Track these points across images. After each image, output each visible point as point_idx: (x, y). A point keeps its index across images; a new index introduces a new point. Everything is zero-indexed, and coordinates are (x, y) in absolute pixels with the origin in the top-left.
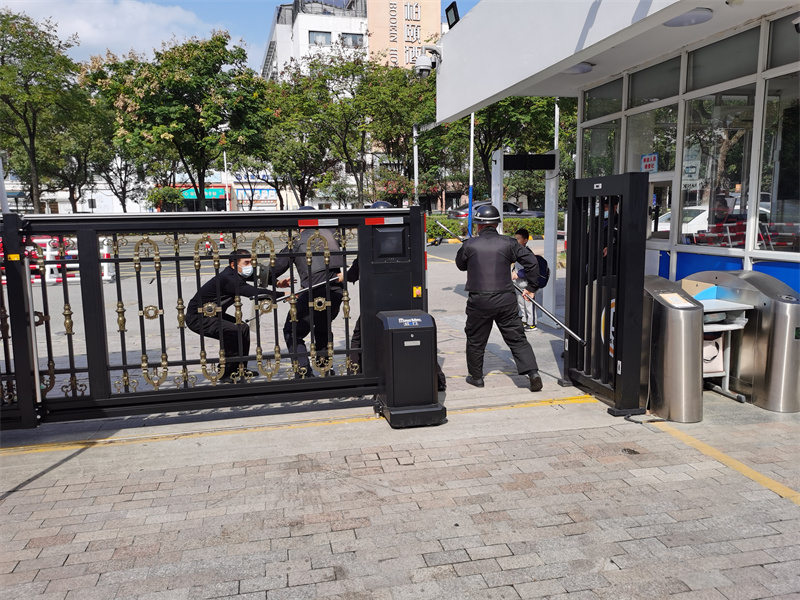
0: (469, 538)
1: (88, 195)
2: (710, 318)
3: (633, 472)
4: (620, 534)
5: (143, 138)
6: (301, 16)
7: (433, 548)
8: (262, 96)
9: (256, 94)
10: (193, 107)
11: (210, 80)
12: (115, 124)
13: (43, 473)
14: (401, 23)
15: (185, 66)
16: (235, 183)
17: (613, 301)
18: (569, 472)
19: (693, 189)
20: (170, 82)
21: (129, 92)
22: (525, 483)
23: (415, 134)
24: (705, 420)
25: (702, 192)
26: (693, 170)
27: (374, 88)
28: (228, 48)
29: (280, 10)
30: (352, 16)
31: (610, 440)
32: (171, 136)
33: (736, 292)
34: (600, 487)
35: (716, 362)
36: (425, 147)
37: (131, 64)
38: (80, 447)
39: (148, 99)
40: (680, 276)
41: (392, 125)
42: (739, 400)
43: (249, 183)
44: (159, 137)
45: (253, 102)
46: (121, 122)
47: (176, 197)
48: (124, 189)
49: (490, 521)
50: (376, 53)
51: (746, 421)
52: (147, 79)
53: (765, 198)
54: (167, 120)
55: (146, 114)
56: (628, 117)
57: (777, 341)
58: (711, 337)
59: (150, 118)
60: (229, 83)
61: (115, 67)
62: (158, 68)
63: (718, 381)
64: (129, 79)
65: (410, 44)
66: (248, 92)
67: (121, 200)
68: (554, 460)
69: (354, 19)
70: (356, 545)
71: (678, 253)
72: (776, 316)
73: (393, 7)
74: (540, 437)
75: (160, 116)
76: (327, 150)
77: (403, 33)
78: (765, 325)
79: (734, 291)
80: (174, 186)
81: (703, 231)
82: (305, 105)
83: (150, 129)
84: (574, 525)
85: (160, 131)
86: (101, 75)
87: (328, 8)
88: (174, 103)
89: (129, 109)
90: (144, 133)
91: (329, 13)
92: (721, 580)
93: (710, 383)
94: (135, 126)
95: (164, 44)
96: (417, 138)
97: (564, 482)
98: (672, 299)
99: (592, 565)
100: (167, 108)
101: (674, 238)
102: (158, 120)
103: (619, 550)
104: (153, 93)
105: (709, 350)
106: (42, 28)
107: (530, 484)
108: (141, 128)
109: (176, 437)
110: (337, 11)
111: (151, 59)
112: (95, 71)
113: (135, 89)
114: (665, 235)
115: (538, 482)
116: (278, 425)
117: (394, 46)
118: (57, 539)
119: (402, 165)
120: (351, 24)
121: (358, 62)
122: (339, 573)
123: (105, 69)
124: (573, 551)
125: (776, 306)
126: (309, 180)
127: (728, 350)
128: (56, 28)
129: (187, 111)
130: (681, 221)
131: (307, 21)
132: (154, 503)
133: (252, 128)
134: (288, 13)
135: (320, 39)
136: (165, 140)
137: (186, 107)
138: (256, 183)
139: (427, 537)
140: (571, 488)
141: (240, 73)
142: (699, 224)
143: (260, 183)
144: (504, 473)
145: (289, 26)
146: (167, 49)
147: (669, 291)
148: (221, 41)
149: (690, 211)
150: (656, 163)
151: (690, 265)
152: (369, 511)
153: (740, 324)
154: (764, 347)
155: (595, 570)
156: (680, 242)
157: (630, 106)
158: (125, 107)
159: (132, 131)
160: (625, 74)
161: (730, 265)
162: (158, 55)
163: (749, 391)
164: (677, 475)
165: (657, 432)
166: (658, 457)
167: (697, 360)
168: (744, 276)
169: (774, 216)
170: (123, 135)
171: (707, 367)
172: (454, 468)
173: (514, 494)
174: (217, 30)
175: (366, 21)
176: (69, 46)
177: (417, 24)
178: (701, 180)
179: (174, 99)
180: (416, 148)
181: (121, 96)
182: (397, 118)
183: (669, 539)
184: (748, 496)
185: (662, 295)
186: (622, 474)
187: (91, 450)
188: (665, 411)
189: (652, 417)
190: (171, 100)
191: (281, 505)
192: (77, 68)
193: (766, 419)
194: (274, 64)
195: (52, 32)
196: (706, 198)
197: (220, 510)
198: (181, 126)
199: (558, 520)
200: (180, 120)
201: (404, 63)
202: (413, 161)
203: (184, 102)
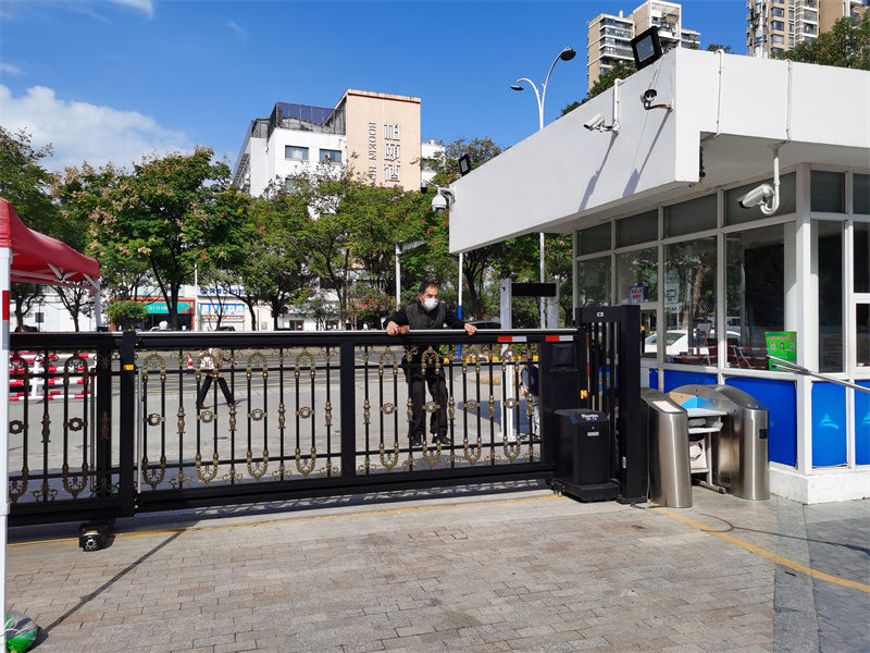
0: (525, 580)
1: (36, 308)
2: (693, 422)
3: (642, 540)
4: (636, 575)
5: (118, 251)
6: (277, 132)
7: (501, 587)
8: (245, 212)
9: (240, 211)
10: (174, 222)
11: (192, 195)
12: (88, 236)
13: (155, 551)
14: (380, 142)
15: (167, 181)
16: (199, 297)
17: (617, 408)
18: (591, 541)
19: (674, 312)
20: (151, 196)
21: (107, 204)
22: (561, 548)
23: (398, 251)
24: (694, 506)
25: (682, 315)
26: (672, 294)
27: (361, 208)
28: (211, 164)
29: (255, 123)
30: (330, 133)
31: (621, 520)
32: (150, 250)
33: (712, 402)
34: (618, 549)
35: (700, 460)
36: (410, 264)
37: (108, 176)
38: (174, 533)
39: (126, 213)
40: (667, 390)
41: (374, 241)
42: (721, 492)
43: (218, 297)
44: (136, 251)
45: (236, 218)
46: (95, 235)
47: (139, 311)
48: (77, 302)
49: (538, 571)
50: (362, 173)
51: (727, 506)
52: (126, 192)
53: (734, 323)
54: (145, 234)
55: (124, 227)
56: (617, 255)
57: (747, 442)
58: (695, 438)
59: (127, 232)
60: (211, 198)
61: (90, 178)
62: (137, 181)
63: (703, 476)
64: (105, 192)
65: (390, 163)
66: (231, 207)
67: (72, 314)
68: (578, 533)
69: (332, 136)
70: (441, 587)
71: (665, 371)
72: (744, 421)
73: (372, 127)
74: (566, 519)
75: (138, 229)
76: (303, 265)
77: (381, 152)
78: (737, 428)
79: (711, 401)
80: (135, 300)
81: (685, 354)
82: (289, 221)
83: (126, 242)
84: (603, 571)
85: (137, 245)
86: (75, 186)
87: (306, 125)
88: (152, 216)
89: (105, 222)
90: (119, 246)
91: (307, 130)
92: (708, 598)
93: (698, 479)
94: (109, 239)
95: (144, 158)
96: (400, 256)
97: (589, 547)
98: (663, 405)
99: (617, 593)
100: (145, 222)
101: (661, 358)
102: (135, 234)
103: (635, 585)
104: (132, 207)
105: (694, 450)
106: (15, 138)
107: (564, 549)
108: (116, 241)
109: (255, 524)
110: (315, 128)
111: (130, 172)
112: (70, 182)
113: (114, 202)
114: (653, 355)
115: (570, 548)
116: (340, 515)
117: (373, 164)
118: (201, 590)
119: (383, 281)
120: (331, 141)
121: (345, 182)
122: (435, 602)
123: (81, 181)
124: (604, 586)
125: (744, 412)
126: (283, 296)
127: (710, 449)
128: (30, 138)
129: (167, 225)
130: (665, 345)
131: (282, 137)
132: (265, 567)
133: (234, 243)
134: (264, 127)
135: (297, 154)
136: (142, 253)
137: (166, 222)
138: (225, 298)
139: (494, 581)
140: (595, 550)
141: (223, 189)
142: (679, 347)
143: (230, 298)
144: (541, 541)
145: (264, 140)
146: (147, 163)
147: (660, 400)
148: (203, 157)
149: (672, 334)
150: (642, 294)
151: (675, 380)
152: (445, 568)
153: (717, 427)
154: (737, 447)
155: (622, 596)
156: (666, 361)
157: (619, 245)
158: (101, 219)
159: (105, 244)
160: (612, 219)
161: (707, 380)
162: (138, 169)
163: (729, 485)
164: (676, 541)
165: (658, 514)
166: (659, 531)
167: (685, 458)
168: (718, 389)
169: (744, 340)
170: (96, 248)
171: (693, 464)
172: (501, 540)
173: (554, 555)
174: (200, 146)
175: (344, 138)
176: (42, 156)
177: (396, 143)
178: (681, 304)
179: (152, 212)
180: (398, 266)
181: (97, 209)
182: (377, 235)
183: (672, 578)
184: (728, 552)
185: (655, 403)
186: (633, 541)
187: (183, 534)
188: (663, 500)
189: (653, 504)
190: (150, 213)
191: (370, 566)
192: (51, 179)
193: (743, 505)
194: (247, 176)
195: (25, 142)
196: (685, 321)
197: (323, 569)
198: (160, 240)
199: (590, 569)
200: (158, 235)
201: (382, 180)
202: (395, 278)
203: (164, 215)
